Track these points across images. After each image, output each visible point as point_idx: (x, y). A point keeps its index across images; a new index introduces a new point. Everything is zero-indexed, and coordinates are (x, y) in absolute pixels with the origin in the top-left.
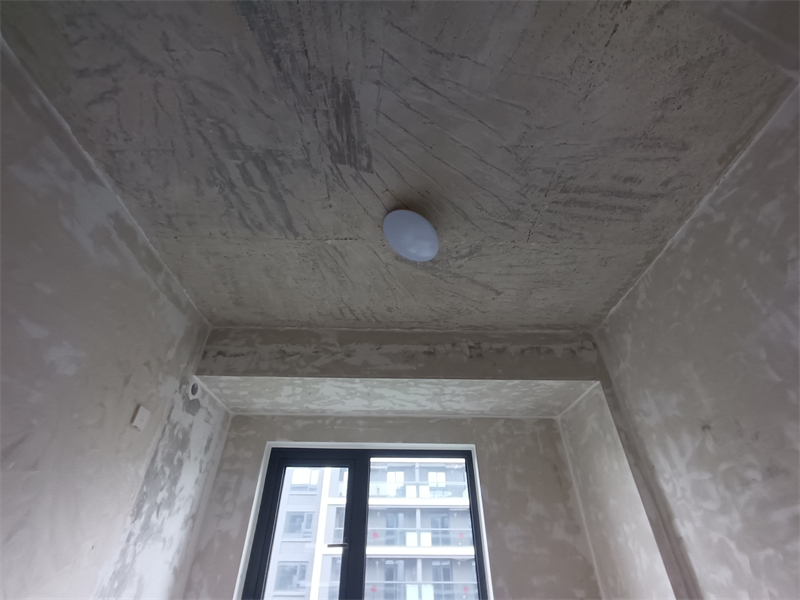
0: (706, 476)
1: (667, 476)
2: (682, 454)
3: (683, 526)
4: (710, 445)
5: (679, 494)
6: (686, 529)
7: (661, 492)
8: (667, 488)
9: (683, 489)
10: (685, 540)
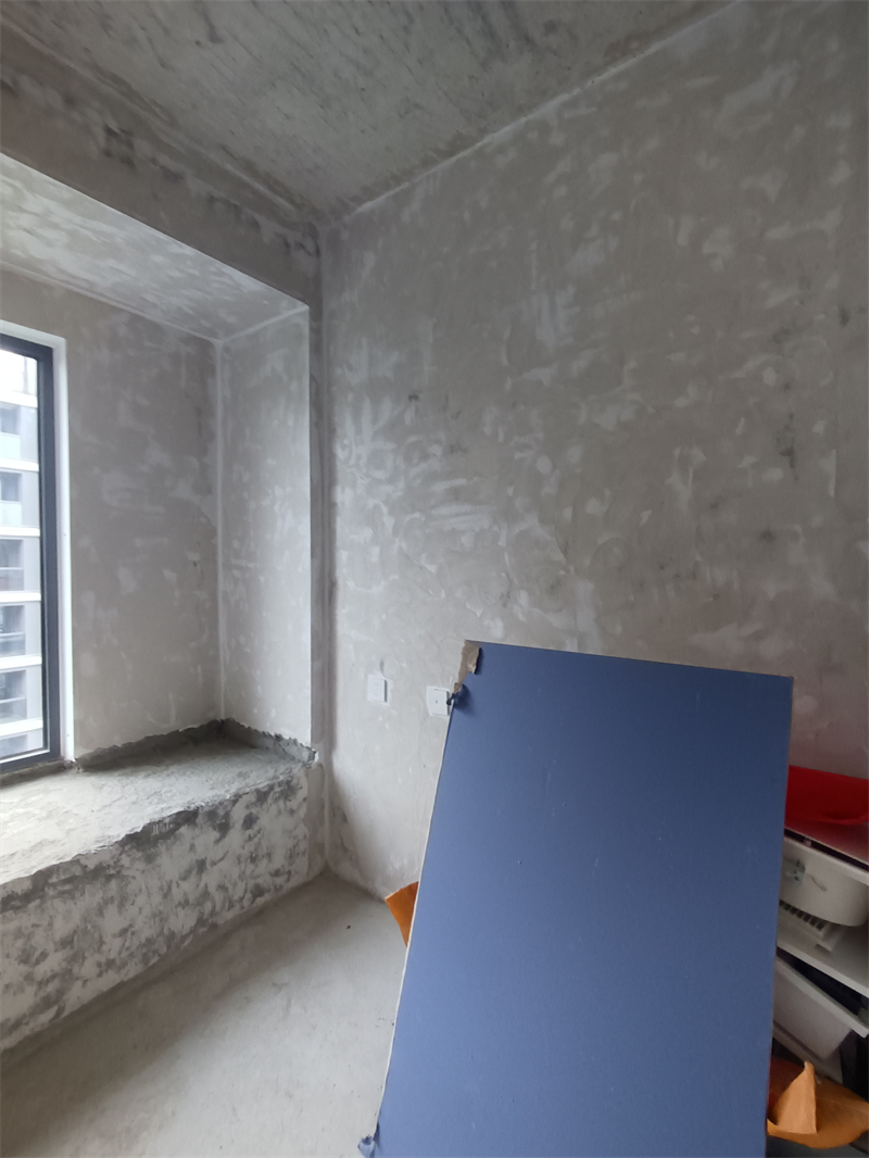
0: (390, 446)
1: (346, 442)
2: (375, 420)
3: (343, 491)
4: (409, 417)
5: (352, 462)
6: (344, 496)
7: (332, 456)
8: (340, 454)
9: (359, 457)
10: (340, 505)
